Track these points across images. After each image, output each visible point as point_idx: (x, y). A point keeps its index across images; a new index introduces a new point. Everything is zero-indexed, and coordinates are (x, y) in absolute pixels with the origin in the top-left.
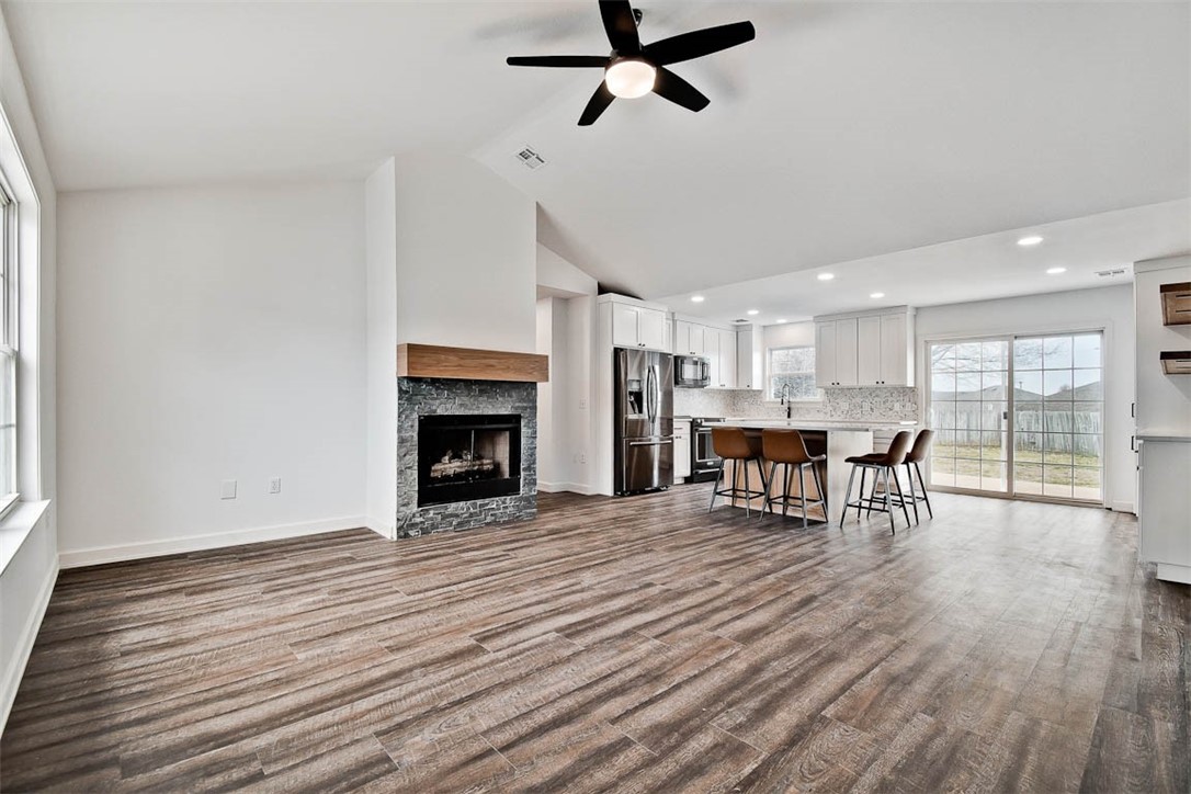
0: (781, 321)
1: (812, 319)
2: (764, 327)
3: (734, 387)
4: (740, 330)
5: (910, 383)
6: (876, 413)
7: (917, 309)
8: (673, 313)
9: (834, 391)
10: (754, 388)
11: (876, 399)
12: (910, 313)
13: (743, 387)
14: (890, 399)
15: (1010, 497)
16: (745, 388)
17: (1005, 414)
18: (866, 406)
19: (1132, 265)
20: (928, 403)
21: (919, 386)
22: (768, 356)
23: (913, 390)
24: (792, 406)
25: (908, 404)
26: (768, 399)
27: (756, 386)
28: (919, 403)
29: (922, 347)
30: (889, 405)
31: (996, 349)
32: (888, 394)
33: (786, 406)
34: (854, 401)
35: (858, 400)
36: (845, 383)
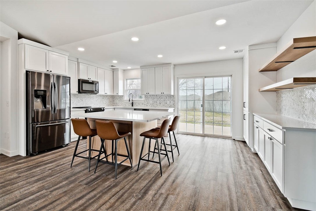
0: (129, 68)
1: (139, 67)
2: (124, 70)
3: (112, 94)
4: (114, 70)
5: (172, 94)
6: (161, 105)
7: (175, 65)
8: (78, 59)
9: (147, 96)
10: (119, 95)
11: (162, 99)
12: (172, 66)
13: (115, 94)
14: (166, 99)
15: (204, 136)
16: (116, 94)
17: (202, 105)
18: (158, 102)
19: (248, 47)
20: (178, 102)
21: (175, 95)
22: (125, 81)
23: (173, 96)
24: (134, 102)
25: (172, 101)
26: (125, 99)
27: (121, 93)
28: (175, 101)
29: (176, 79)
30: (166, 102)
31: (199, 81)
32: (166, 98)
33: (131, 102)
34: (154, 100)
35: (155, 100)
36: (151, 93)
